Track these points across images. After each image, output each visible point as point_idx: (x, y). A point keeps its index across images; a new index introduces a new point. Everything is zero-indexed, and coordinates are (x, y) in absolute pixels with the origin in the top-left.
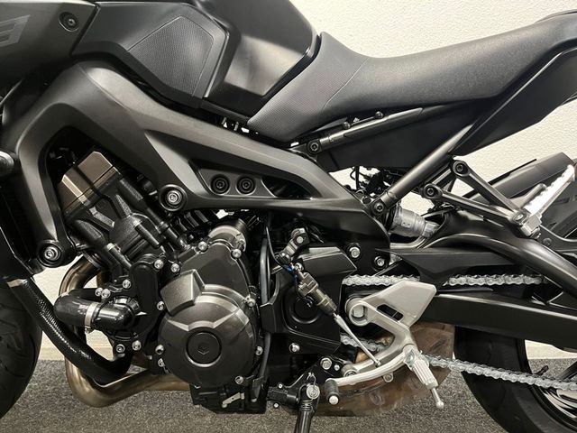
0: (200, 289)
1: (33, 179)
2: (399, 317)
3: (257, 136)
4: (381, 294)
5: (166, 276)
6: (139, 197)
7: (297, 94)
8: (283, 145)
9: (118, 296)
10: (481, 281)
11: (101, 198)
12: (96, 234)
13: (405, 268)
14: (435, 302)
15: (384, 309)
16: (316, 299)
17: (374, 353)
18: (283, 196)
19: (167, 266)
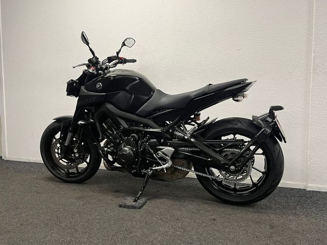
0: (125, 146)
1: (98, 125)
2: (167, 155)
3: (137, 115)
5: (119, 143)
6: (116, 128)
7: (146, 106)
8: (145, 117)
9: (111, 147)
10: (187, 149)
11: (110, 128)
12: (109, 135)
15: (163, 153)
16: (149, 150)
17: (164, 164)
19: (120, 141)
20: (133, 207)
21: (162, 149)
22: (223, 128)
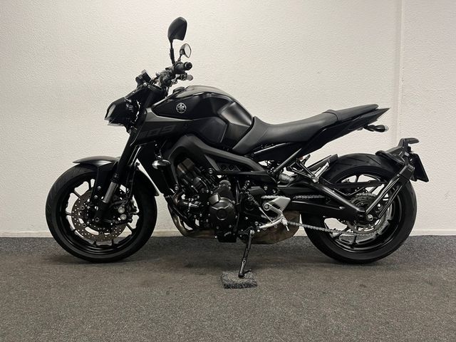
0: (220, 198)
2: (279, 208)
4: (273, 201)
5: (210, 195)
7: (247, 140)
8: (243, 155)
9: (196, 200)
10: (306, 197)
12: (188, 183)
13: (281, 193)
14: (290, 203)
15: (275, 205)
16: (253, 202)
17: (272, 220)
18: (243, 171)
19: (210, 192)
20: (241, 286)
21: (272, 199)
22: (352, 167)
